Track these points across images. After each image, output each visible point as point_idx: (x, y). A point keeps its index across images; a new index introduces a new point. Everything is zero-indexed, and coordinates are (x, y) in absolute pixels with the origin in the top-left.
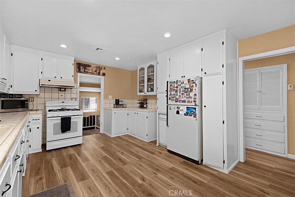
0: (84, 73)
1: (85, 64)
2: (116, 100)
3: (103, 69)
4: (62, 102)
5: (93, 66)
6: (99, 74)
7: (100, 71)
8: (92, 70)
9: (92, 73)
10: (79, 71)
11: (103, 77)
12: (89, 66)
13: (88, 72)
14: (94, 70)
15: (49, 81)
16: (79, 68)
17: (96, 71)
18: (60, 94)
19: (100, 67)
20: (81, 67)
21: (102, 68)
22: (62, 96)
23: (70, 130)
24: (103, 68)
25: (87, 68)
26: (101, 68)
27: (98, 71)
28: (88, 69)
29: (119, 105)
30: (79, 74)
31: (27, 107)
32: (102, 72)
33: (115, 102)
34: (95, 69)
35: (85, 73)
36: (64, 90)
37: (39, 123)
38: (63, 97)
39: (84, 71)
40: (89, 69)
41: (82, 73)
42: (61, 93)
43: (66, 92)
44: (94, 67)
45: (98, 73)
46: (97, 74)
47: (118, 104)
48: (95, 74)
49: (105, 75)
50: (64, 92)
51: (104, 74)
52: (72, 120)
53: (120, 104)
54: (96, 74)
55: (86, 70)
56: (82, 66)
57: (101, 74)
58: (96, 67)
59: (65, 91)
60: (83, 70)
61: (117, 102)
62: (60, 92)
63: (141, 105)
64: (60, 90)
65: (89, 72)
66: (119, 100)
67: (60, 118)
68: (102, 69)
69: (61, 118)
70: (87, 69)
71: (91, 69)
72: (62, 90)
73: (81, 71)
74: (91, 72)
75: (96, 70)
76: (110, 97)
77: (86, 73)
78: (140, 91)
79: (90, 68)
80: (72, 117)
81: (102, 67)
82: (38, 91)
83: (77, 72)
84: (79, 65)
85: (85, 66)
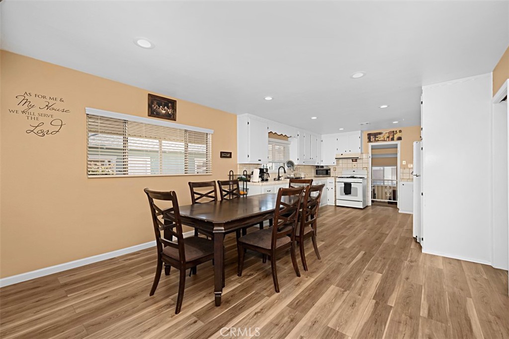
3: (398, 133)
4: (353, 171)
5: (384, 132)
6: (393, 139)
7: (394, 136)
8: (383, 137)
9: (384, 140)
10: (370, 141)
12: (380, 134)
13: (378, 140)
15: (342, 154)
17: (388, 137)
18: (353, 165)
19: (394, 131)
20: (372, 137)
23: (350, 193)
24: (398, 131)
27: (391, 137)
28: (379, 137)
31: (330, 174)
32: (396, 136)
34: (387, 135)
38: (356, 166)
40: (381, 137)
42: (355, 164)
44: (386, 133)
45: (392, 139)
48: (387, 140)
49: (401, 139)
50: (356, 162)
51: (400, 139)
52: (352, 186)
54: (389, 140)
55: (376, 139)
57: (395, 138)
58: (388, 133)
60: (374, 139)
64: (353, 161)
65: (380, 140)
67: (343, 183)
68: (396, 133)
74: (382, 139)
79: (381, 136)
81: (396, 131)
82: (335, 163)
83: (368, 142)
84: (369, 135)
85: (375, 135)
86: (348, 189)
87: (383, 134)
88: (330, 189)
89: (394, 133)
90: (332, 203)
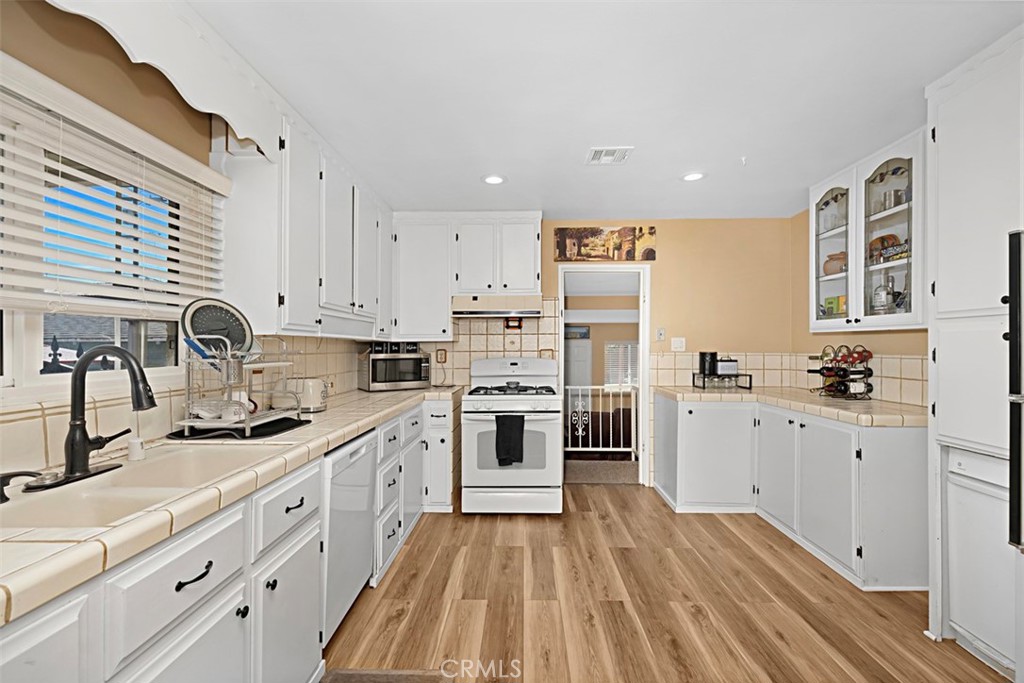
0: (576, 260)
1: (579, 227)
2: (703, 355)
3: (647, 236)
4: (512, 364)
5: (607, 230)
6: (630, 256)
7: (634, 243)
8: (604, 246)
9: (606, 258)
10: (562, 256)
11: (647, 266)
12: (595, 232)
13: (589, 256)
14: (612, 244)
15: (475, 298)
16: (561, 246)
17: (619, 248)
18: (508, 339)
19: (635, 229)
20: (568, 241)
21: (644, 231)
22: (513, 343)
23: (520, 460)
24: (646, 230)
25: (586, 241)
26: (637, 231)
27: (626, 247)
28: (591, 245)
29: (719, 376)
30: (563, 267)
31: (427, 378)
32: (641, 247)
33: (697, 365)
34: (615, 239)
35: (580, 260)
36: (516, 324)
37: (444, 426)
38: (517, 346)
39: (578, 255)
40: (596, 245)
41: (571, 260)
42: (513, 335)
43: (524, 330)
44: (612, 232)
45: (628, 252)
46: (624, 257)
47: (713, 372)
48: (616, 258)
49: (654, 259)
50: (518, 331)
51: (650, 255)
52: (527, 427)
53: (719, 372)
54: (620, 259)
55: (583, 250)
56: (571, 237)
57: (638, 254)
58: (619, 231)
59: (520, 327)
60: (575, 250)
61: (709, 365)
62: (508, 331)
63: (830, 381)
64: (508, 327)
65: (593, 253)
66: (714, 355)
67: (492, 417)
68: (640, 237)
69: (497, 417)
70: (586, 245)
71: (600, 243)
72: (511, 324)
73: (568, 255)
74: (600, 251)
75: (618, 241)
76: (678, 343)
77: (584, 260)
78: (825, 313)
79: (598, 241)
80: (526, 418)
81: (641, 229)
82: (450, 331)
83: (556, 260)
84: (562, 234)
85: (582, 235)
86: (510, 441)
87: (603, 237)
88: (434, 444)
89: (634, 233)
90: (442, 504)
